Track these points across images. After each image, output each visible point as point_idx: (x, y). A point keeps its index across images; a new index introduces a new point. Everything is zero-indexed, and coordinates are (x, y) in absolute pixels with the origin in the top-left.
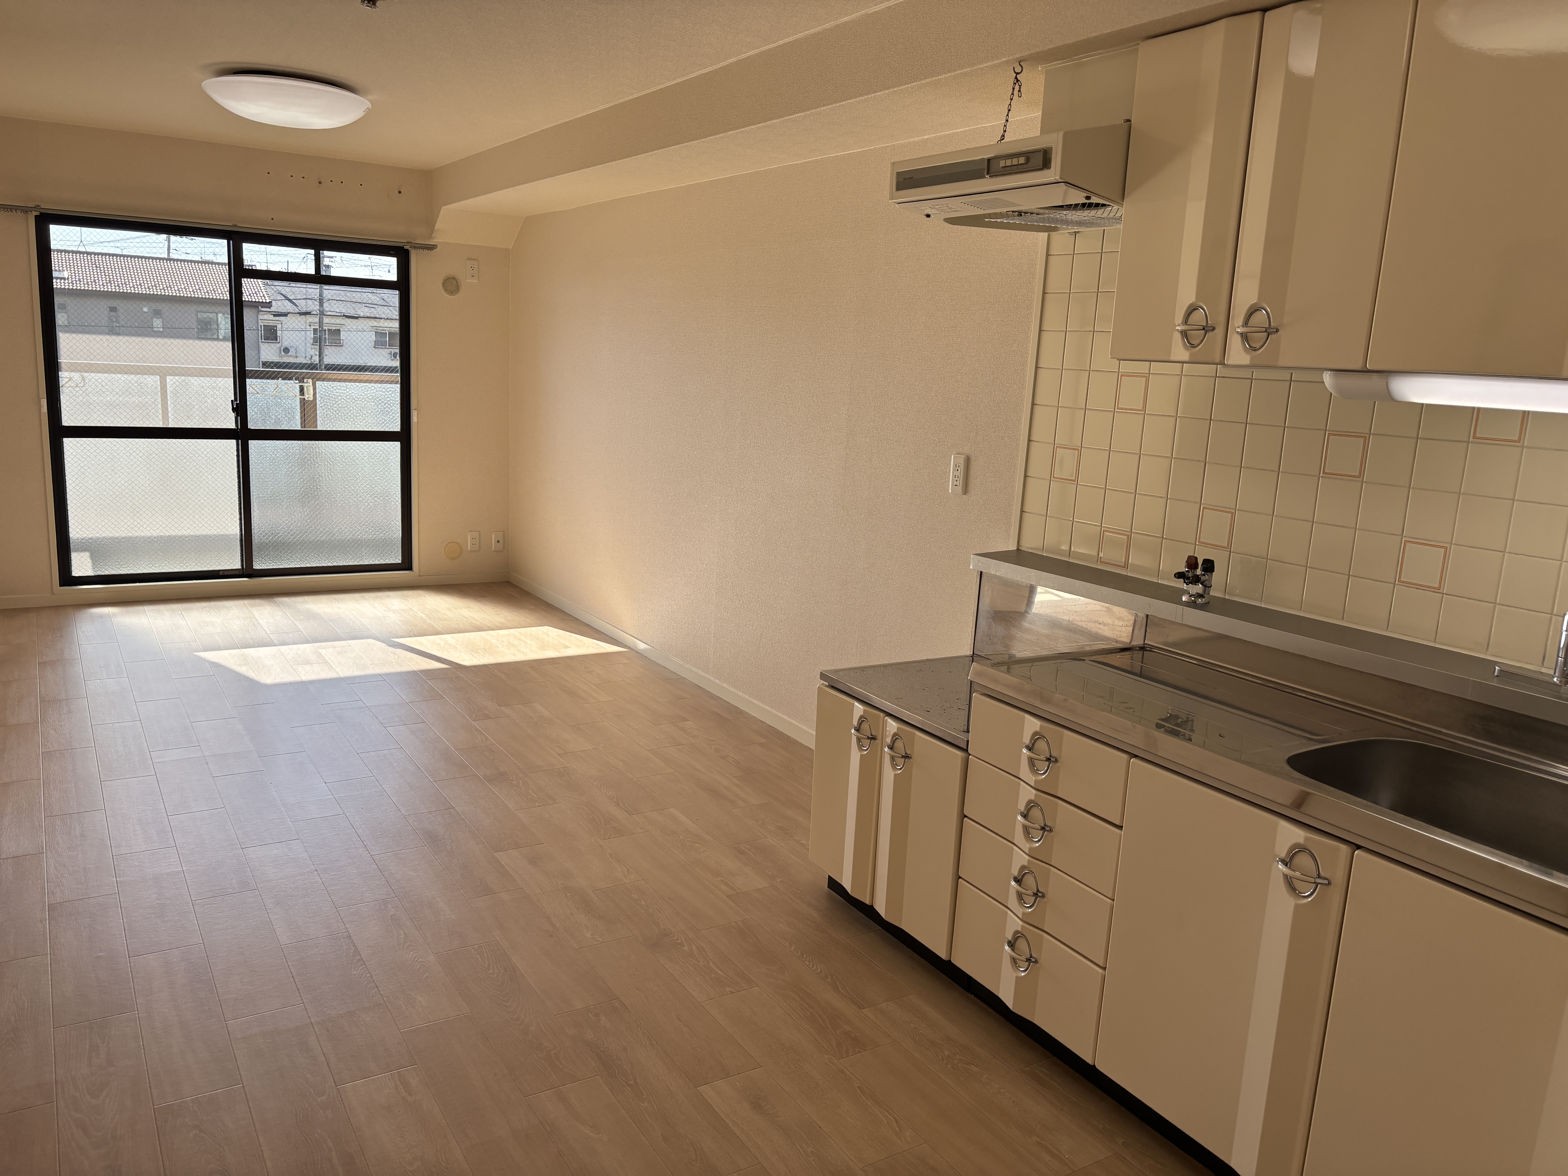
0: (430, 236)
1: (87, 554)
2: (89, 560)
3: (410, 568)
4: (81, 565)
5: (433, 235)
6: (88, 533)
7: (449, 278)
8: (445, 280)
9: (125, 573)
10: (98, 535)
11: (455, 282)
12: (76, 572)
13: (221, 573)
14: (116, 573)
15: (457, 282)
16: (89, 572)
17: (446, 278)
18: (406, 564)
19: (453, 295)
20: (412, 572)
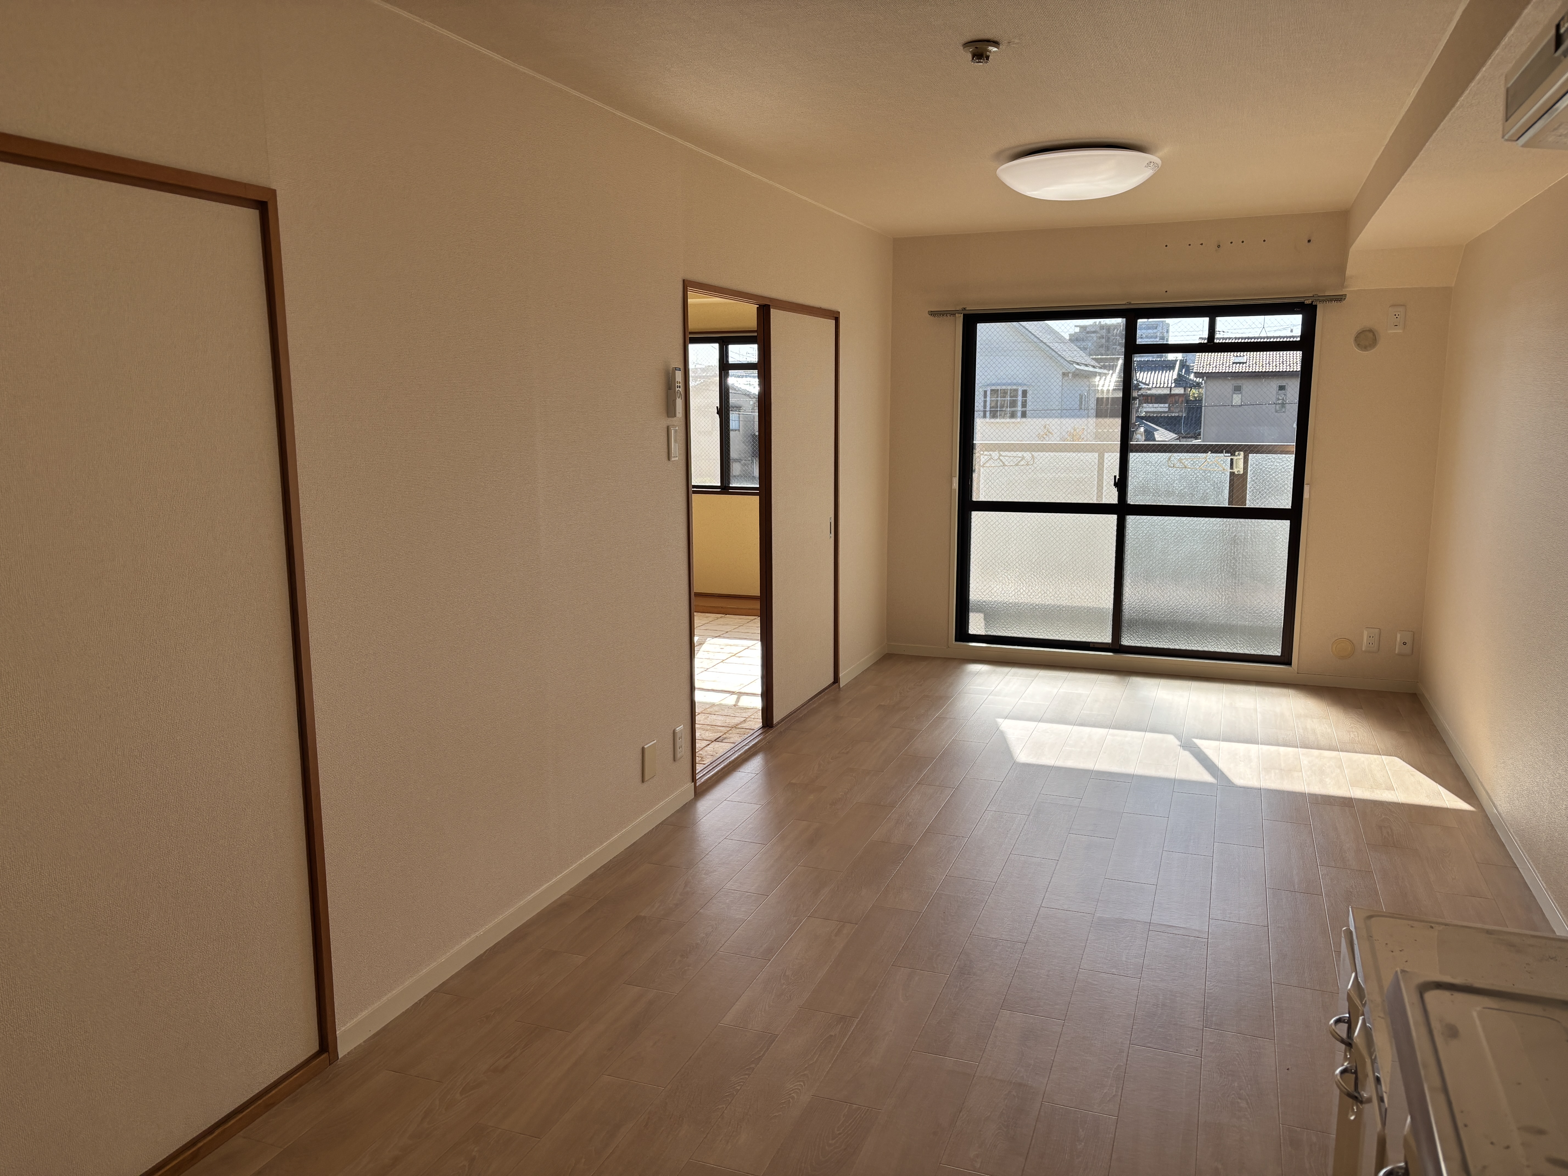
0: (1343, 286)
1: (982, 615)
2: (982, 620)
3: (1289, 663)
4: (976, 625)
5: (1345, 283)
6: (983, 596)
7: (1364, 331)
8: (1359, 334)
9: (1009, 635)
10: (990, 599)
11: (1371, 335)
12: (972, 631)
13: (1091, 645)
14: (1002, 635)
15: (1374, 335)
16: (982, 632)
17: (1360, 332)
18: (1285, 659)
19: (1368, 351)
20: (1290, 668)
